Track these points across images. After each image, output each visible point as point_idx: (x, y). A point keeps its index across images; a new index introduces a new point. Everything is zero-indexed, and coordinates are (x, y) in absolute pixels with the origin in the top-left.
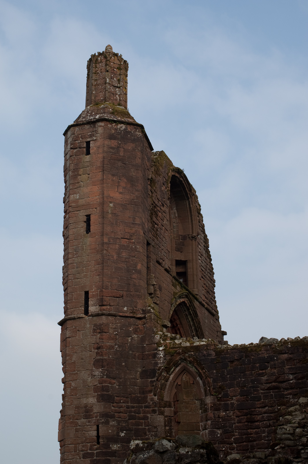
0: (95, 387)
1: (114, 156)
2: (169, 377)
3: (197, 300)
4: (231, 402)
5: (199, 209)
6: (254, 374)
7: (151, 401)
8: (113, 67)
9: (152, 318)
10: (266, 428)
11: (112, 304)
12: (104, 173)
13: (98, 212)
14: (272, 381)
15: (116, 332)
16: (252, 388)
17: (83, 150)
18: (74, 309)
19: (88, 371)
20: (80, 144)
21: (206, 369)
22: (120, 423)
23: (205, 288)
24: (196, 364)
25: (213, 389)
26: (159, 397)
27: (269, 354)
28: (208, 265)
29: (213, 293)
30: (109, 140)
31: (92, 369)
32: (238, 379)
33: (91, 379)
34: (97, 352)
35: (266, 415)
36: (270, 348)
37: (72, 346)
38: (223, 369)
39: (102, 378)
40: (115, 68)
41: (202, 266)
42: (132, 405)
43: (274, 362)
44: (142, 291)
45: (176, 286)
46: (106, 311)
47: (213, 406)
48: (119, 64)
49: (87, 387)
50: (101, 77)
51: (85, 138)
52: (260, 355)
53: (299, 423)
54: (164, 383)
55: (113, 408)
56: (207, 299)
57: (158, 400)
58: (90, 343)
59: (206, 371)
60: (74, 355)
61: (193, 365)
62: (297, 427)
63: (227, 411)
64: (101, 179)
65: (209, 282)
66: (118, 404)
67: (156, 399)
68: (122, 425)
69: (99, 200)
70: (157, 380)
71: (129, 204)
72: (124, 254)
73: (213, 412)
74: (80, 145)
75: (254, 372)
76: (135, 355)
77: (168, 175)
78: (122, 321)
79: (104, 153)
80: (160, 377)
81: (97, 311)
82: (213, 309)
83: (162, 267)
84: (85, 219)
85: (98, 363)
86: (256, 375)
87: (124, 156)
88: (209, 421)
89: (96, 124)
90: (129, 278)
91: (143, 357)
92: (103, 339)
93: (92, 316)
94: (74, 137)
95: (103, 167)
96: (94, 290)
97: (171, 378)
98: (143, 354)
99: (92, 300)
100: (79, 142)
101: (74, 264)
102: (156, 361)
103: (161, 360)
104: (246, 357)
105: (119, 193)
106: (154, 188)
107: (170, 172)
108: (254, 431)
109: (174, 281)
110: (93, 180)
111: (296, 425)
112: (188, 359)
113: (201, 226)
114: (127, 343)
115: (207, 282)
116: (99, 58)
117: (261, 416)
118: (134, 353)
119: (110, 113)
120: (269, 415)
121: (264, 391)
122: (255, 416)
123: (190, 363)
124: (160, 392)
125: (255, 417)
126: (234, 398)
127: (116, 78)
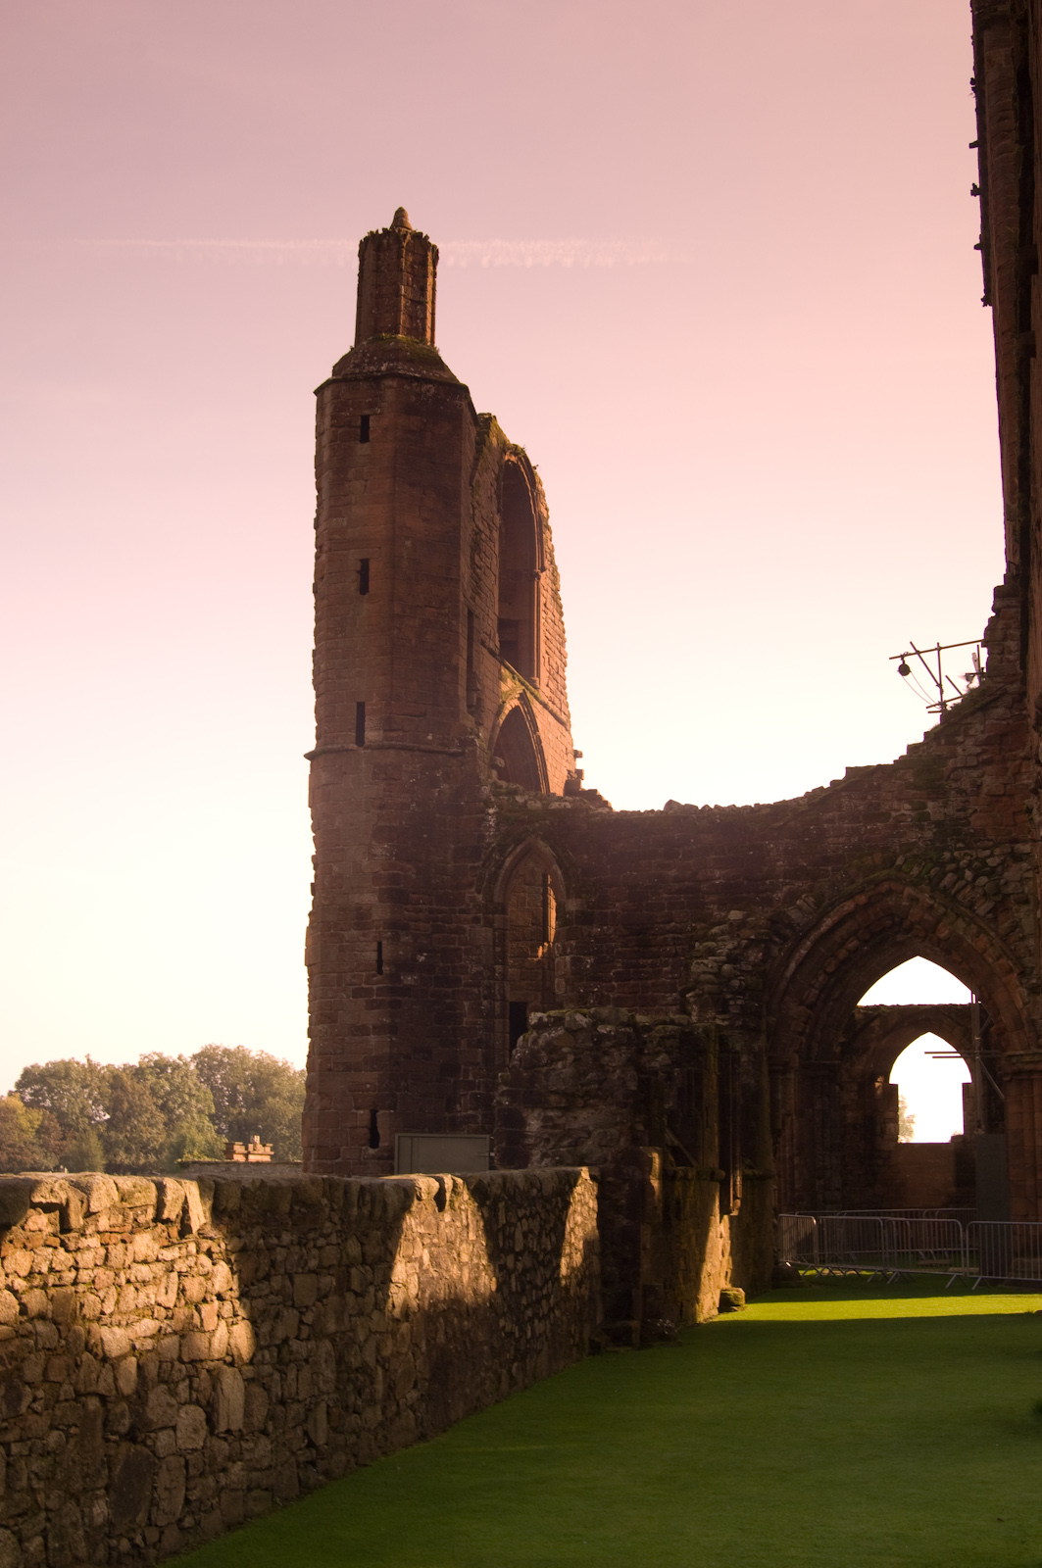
0: (375, 875)
1: (414, 448)
2: (504, 861)
3: (539, 699)
5: (545, 517)
6: (654, 865)
7: (471, 902)
10: (670, 957)
11: (407, 728)
12: (395, 481)
13: (384, 555)
15: (414, 780)
16: (650, 889)
17: (356, 431)
18: (337, 734)
19: (363, 847)
20: (349, 418)
22: (417, 939)
25: (582, 886)
26: (485, 896)
27: (682, 833)
28: (557, 626)
29: (563, 679)
30: (405, 416)
31: (371, 844)
33: (368, 861)
34: (380, 813)
35: (671, 935)
36: (685, 822)
39: (388, 861)
40: (415, 263)
42: (438, 907)
43: (690, 847)
44: (459, 705)
45: (506, 680)
46: (397, 741)
47: (581, 916)
48: (423, 255)
49: (361, 874)
51: (360, 408)
52: (667, 834)
53: (728, 956)
54: (495, 871)
55: (406, 913)
56: (553, 693)
57: (484, 900)
58: (367, 797)
59: (569, 855)
62: (725, 963)
63: (604, 925)
64: (389, 491)
65: (557, 660)
66: (414, 906)
67: (480, 899)
68: (421, 943)
69: (385, 533)
70: (483, 865)
73: (579, 927)
74: (350, 421)
76: (444, 820)
78: (424, 758)
79: (395, 441)
80: (489, 861)
81: (380, 739)
82: (561, 711)
84: (358, 566)
85: (382, 834)
86: (657, 867)
89: (382, 382)
91: (458, 824)
92: (391, 791)
93: (371, 748)
94: (334, 402)
95: (395, 468)
96: (374, 701)
97: (507, 864)
98: (459, 819)
99: (370, 719)
100: (348, 414)
102: (483, 833)
103: (491, 832)
105: (422, 519)
108: (650, 961)
110: (373, 492)
111: (723, 958)
112: (539, 832)
113: (547, 550)
114: (432, 798)
115: (554, 659)
116: (385, 241)
117: (663, 937)
118: (444, 816)
120: (676, 936)
121: (670, 895)
124: (487, 886)
125: (652, 938)
127: (417, 284)
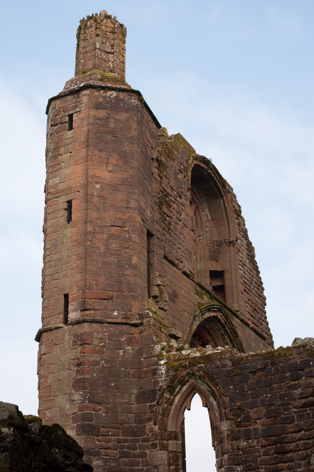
0: (74, 415)
1: (101, 128)
2: (174, 400)
3: (237, 316)
4: (254, 426)
5: (238, 210)
6: (284, 387)
7: (151, 432)
8: (104, 30)
9: (150, 324)
10: (303, 460)
11: (97, 308)
12: (88, 149)
13: (81, 195)
14: (308, 394)
15: (103, 344)
16: (282, 406)
17: (65, 125)
18: (51, 318)
19: (66, 396)
20: (61, 118)
21: (220, 385)
22: (107, 463)
23: (250, 305)
24: (207, 379)
25: (230, 411)
26: (160, 427)
27: (303, 358)
28: (254, 277)
29: (263, 312)
30: (95, 110)
31: (71, 393)
32: (263, 395)
33: (69, 405)
34: (77, 370)
35: (302, 442)
36: (304, 350)
37: (47, 364)
38: (242, 384)
39: (83, 404)
40: (108, 32)
41: (245, 278)
42: (125, 438)
43: (310, 369)
44: (138, 291)
45: (202, 296)
46: (90, 317)
47: (231, 434)
48: (113, 28)
49: (64, 416)
50: (90, 43)
51: (68, 111)
52: (291, 361)
54: (167, 407)
55: (97, 442)
56: (254, 319)
57: (159, 430)
58: (69, 359)
59: (220, 388)
60: (49, 376)
61: (204, 381)
63: (249, 439)
64: (84, 156)
65: (256, 298)
66: (105, 437)
67: (157, 429)
68: (110, 465)
69: (82, 182)
70: (158, 403)
71: (121, 185)
72: (114, 246)
73: (230, 442)
74: (62, 120)
75: (283, 384)
76: (129, 373)
77: (187, 163)
78: (112, 328)
79: (88, 125)
80: (162, 399)
81: (79, 316)
82: (263, 331)
83: (179, 269)
84: (66, 206)
85: (79, 384)
86: (286, 389)
87: (115, 127)
88: (226, 455)
89: (81, 93)
90: (121, 275)
91: (140, 375)
92: (85, 353)
93: (73, 324)
94: (54, 112)
95: (88, 141)
96: (74, 292)
97: (176, 401)
98: (140, 371)
99: (72, 305)
100: (60, 116)
101: (52, 262)
102: (157, 379)
103: (162, 377)
104: (272, 365)
105: (108, 171)
106: (165, 173)
107: (190, 159)
108: (286, 465)
109: (198, 289)
110: (75, 158)
112: (197, 374)
113: (242, 230)
114: (118, 357)
115: (253, 298)
116: (89, 23)
117: (295, 444)
118: (128, 369)
119: (99, 80)
120: (306, 441)
121: (298, 409)
122: (286, 444)
123: (200, 378)
124: (162, 419)
125: (287, 446)
126: (258, 421)
127: (109, 43)
